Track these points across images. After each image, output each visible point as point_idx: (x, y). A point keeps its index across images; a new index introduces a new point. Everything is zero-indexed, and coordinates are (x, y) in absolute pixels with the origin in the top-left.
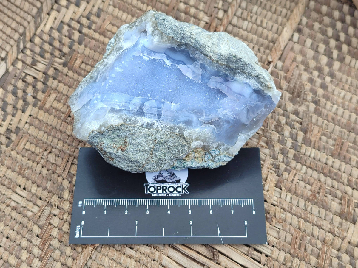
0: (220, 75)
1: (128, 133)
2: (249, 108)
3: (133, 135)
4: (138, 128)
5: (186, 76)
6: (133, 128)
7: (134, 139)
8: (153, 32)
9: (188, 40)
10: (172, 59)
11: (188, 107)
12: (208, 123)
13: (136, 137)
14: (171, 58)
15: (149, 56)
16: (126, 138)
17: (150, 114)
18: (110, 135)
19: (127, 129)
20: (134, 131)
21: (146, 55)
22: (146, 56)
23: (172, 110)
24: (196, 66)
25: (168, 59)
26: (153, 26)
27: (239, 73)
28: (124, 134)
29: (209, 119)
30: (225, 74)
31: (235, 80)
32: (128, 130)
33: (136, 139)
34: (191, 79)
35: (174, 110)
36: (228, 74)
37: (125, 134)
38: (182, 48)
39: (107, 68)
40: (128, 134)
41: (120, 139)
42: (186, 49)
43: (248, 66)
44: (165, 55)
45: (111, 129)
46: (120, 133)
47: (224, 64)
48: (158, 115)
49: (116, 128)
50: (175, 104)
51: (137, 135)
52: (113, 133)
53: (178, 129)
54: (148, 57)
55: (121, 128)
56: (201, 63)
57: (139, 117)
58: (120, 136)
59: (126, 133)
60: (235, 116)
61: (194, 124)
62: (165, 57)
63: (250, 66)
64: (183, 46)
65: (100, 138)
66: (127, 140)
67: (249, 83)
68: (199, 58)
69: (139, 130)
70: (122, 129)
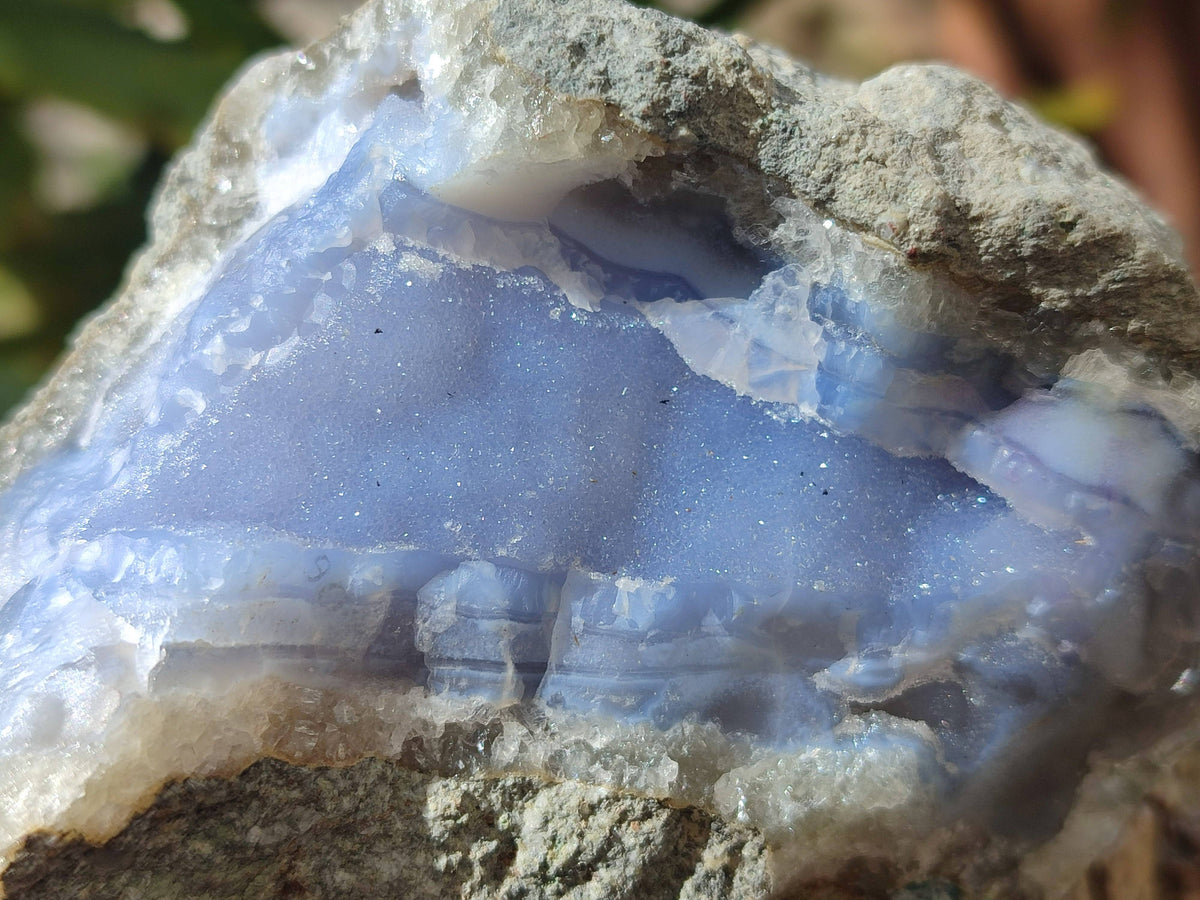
0: (957, 359)
1: (307, 820)
2: (1159, 586)
3: (345, 830)
4: (382, 778)
5: (708, 382)
6: (342, 784)
7: (351, 862)
8: (467, 77)
9: (721, 119)
10: (607, 265)
11: (738, 603)
12: (877, 707)
13: (368, 844)
14: (595, 258)
15: (441, 252)
16: (296, 854)
17: (466, 662)
18: (168, 849)
19: (296, 794)
20: (347, 803)
21: (421, 244)
22: (422, 253)
23: (621, 624)
24: (780, 309)
25: (574, 267)
26: (460, 38)
27: (1093, 341)
28: (277, 828)
29: (889, 680)
30: (992, 353)
31: (1067, 393)
32: (304, 803)
33: (371, 861)
34: (747, 399)
35: (633, 624)
36: (1019, 350)
37: (282, 830)
38: (679, 180)
39: (155, 347)
40: (304, 827)
41: (249, 869)
42: (703, 190)
43: (1163, 288)
44: (551, 239)
45: (176, 807)
46: (246, 830)
47: (988, 284)
48: (519, 667)
49: (209, 791)
50: (639, 583)
51: (375, 829)
52: (189, 834)
53: (675, 765)
54: (435, 258)
55: (249, 787)
56: (815, 287)
57: (386, 695)
58: (243, 847)
59: (292, 822)
60: (1067, 646)
61: (778, 720)
62: (554, 251)
63: (1174, 289)
64: (681, 168)
65: (90, 877)
66: (304, 869)
67: (1166, 412)
68: (798, 245)
69: (385, 792)
70: (255, 795)
